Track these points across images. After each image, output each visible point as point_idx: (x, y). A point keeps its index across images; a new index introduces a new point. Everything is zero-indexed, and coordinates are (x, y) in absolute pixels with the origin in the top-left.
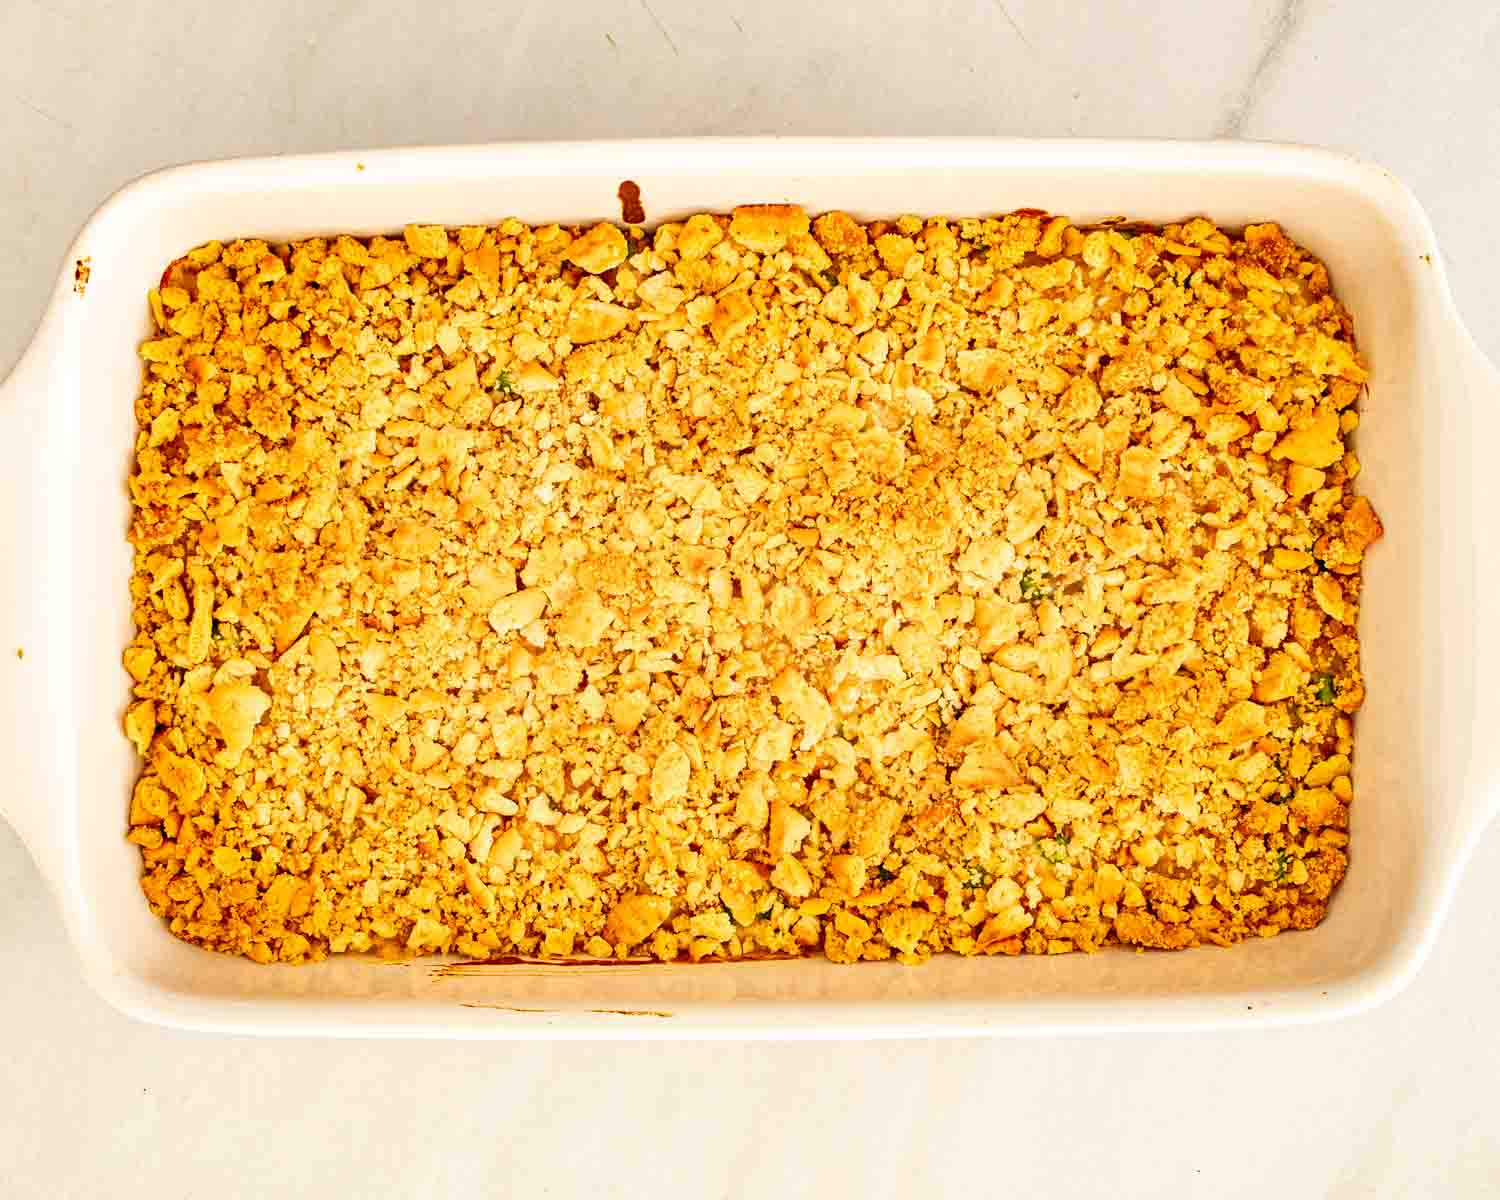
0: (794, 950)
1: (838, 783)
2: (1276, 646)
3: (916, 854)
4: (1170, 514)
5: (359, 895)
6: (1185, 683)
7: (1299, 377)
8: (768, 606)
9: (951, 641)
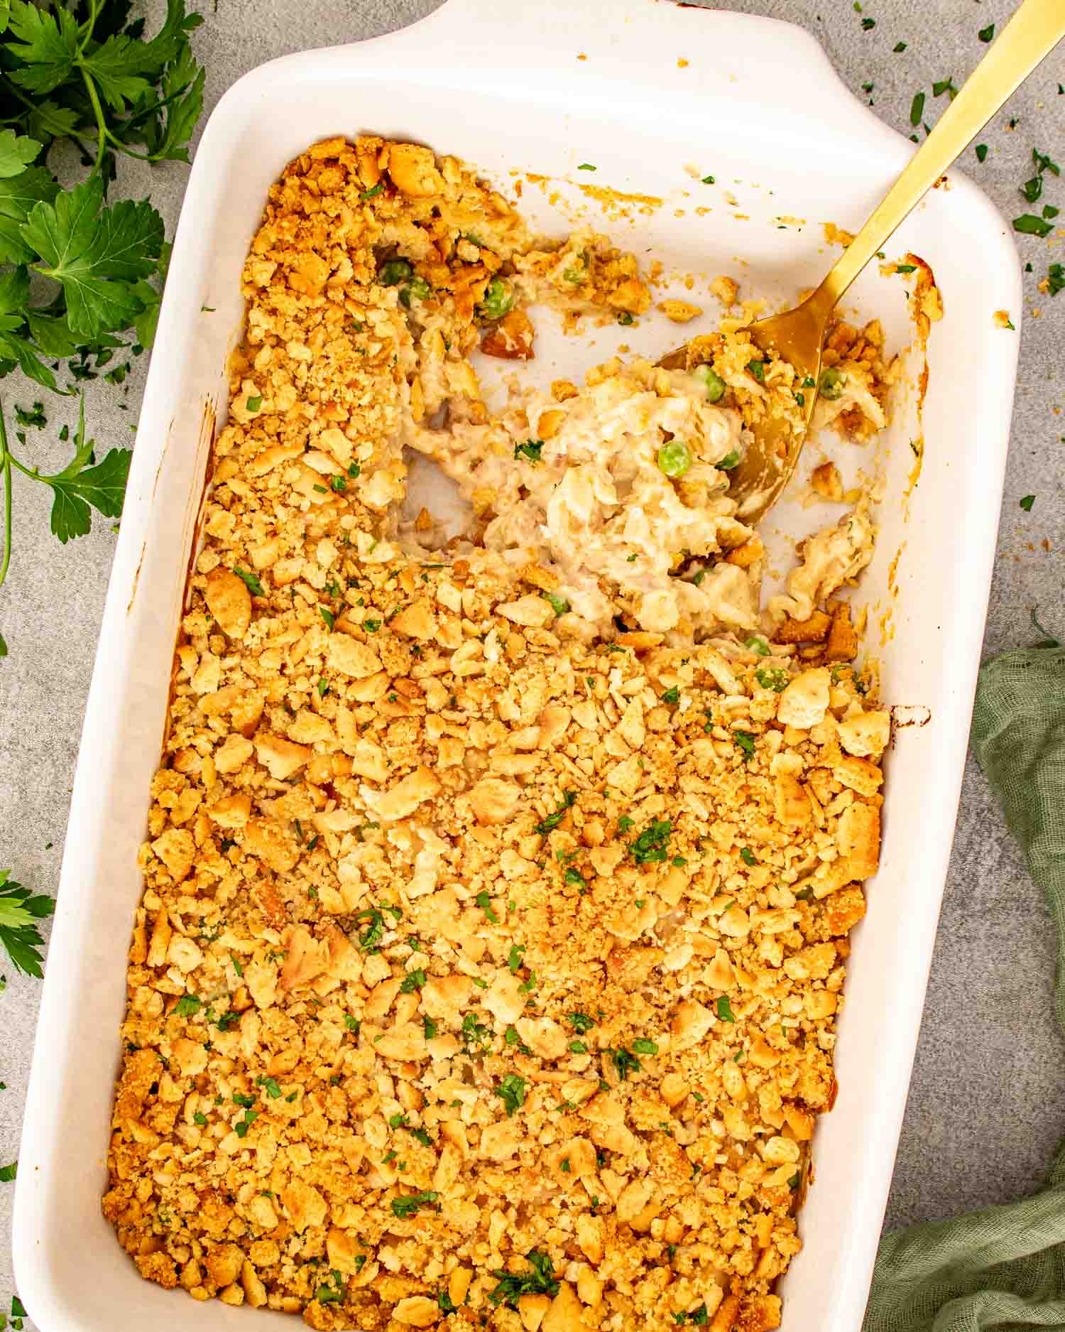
0: (172, 746)
1: (320, 815)
2: (379, 1257)
3: (240, 877)
4: (522, 1178)
5: (298, 340)
6: (355, 1164)
7: (632, 1320)
8: (503, 777)
9: (440, 948)
